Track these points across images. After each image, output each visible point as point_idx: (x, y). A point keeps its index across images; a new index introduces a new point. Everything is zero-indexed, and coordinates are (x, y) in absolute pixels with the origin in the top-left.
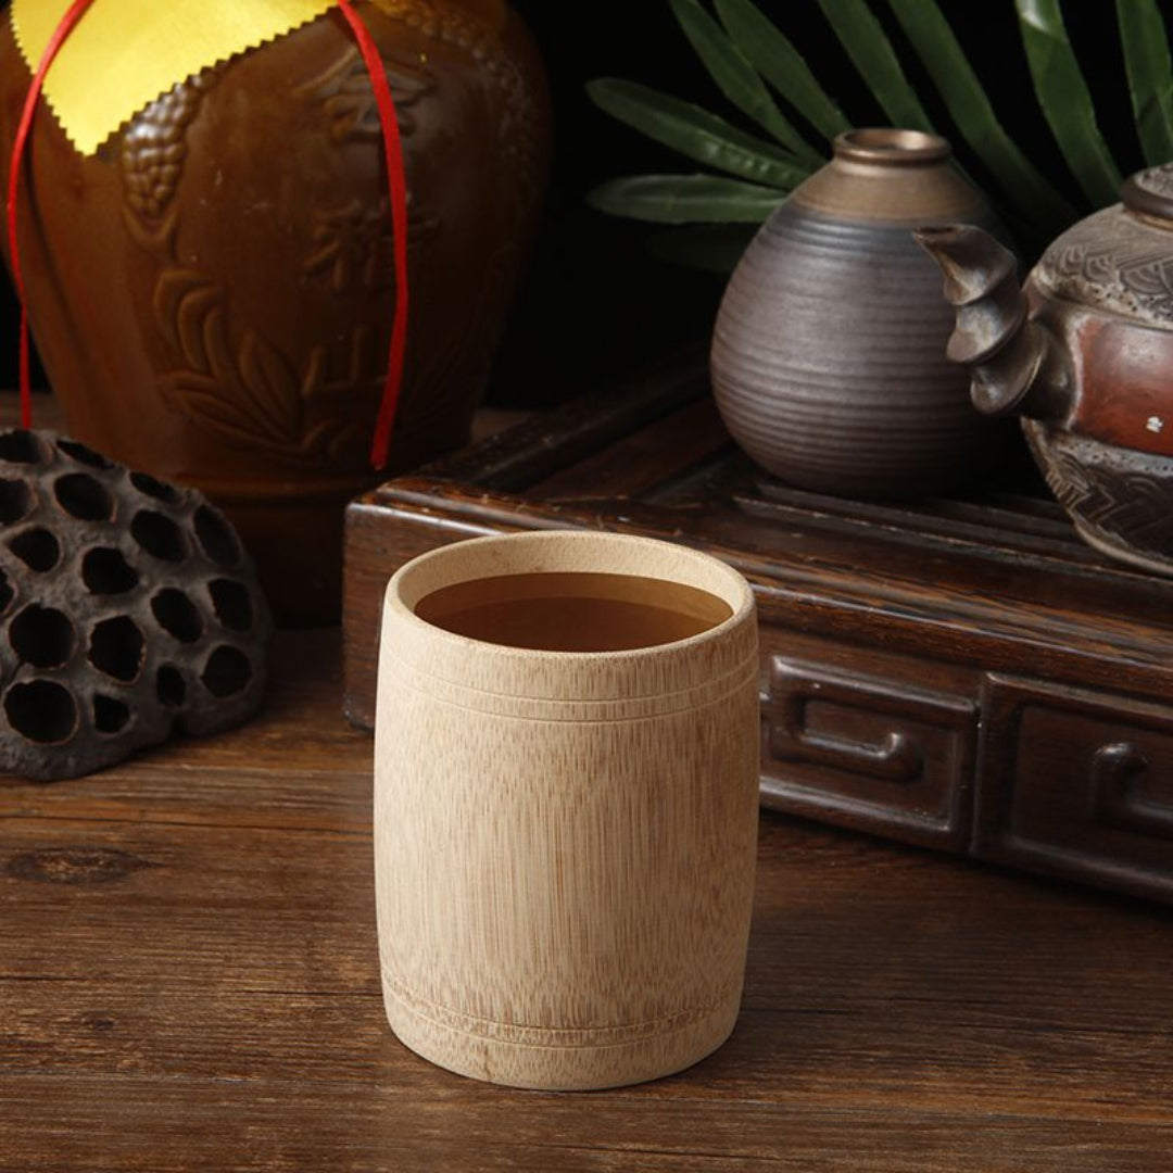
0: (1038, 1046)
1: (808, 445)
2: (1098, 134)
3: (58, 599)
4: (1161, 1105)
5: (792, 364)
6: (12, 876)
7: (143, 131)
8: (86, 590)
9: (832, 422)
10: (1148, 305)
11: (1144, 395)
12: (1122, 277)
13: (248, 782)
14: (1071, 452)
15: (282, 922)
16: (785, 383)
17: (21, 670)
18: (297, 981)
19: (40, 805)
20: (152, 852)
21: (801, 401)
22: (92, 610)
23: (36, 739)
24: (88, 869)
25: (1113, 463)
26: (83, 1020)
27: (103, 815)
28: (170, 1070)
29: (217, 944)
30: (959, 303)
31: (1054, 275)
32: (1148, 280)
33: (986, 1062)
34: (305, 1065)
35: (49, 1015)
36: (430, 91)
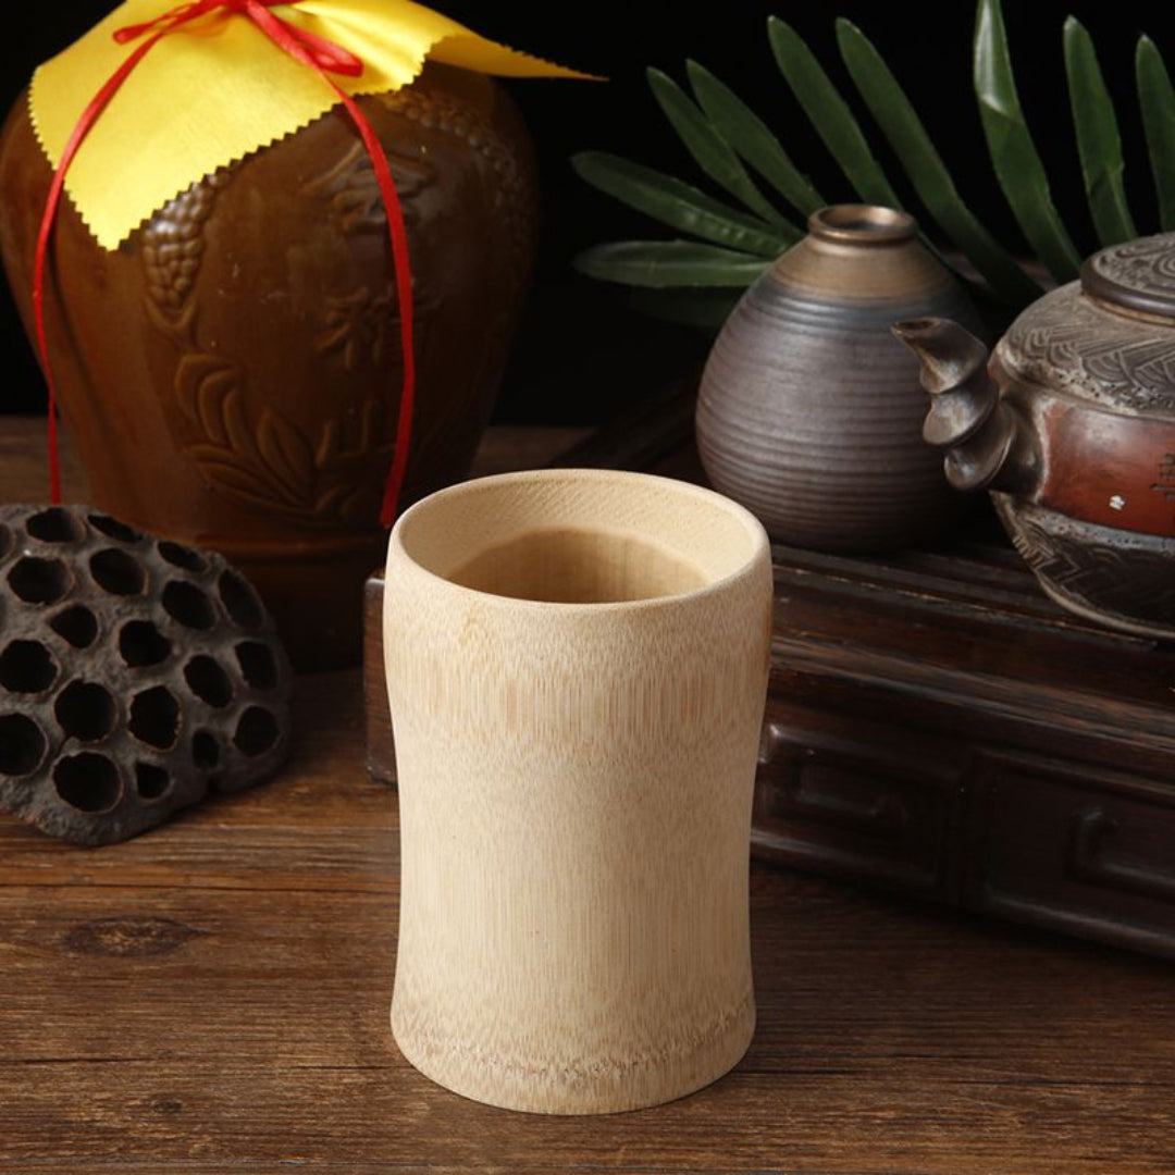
0: (1027, 1101)
1: (789, 508)
2: (1052, 207)
3: (99, 674)
4: (1143, 1160)
5: (776, 434)
6: (73, 949)
7: (163, 228)
8: (124, 663)
9: (812, 487)
10: (1110, 392)
11: (1107, 476)
12: (1085, 365)
13: (283, 842)
14: (1038, 522)
15: (327, 992)
16: (768, 451)
17: (67, 743)
18: (346, 1055)
19: (91, 872)
20: (200, 920)
21: (785, 469)
22: (130, 683)
23: (85, 809)
24: (143, 940)
25: (1077, 534)
26: (153, 1103)
27: (152, 881)
28: (238, 1153)
29: (268, 1017)
30: (934, 391)
31: (1020, 357)
32: (1109, 367)
33: (984, 1120)
34: (361, 1143)
35: (122, 1098)
36: (431, 182)
